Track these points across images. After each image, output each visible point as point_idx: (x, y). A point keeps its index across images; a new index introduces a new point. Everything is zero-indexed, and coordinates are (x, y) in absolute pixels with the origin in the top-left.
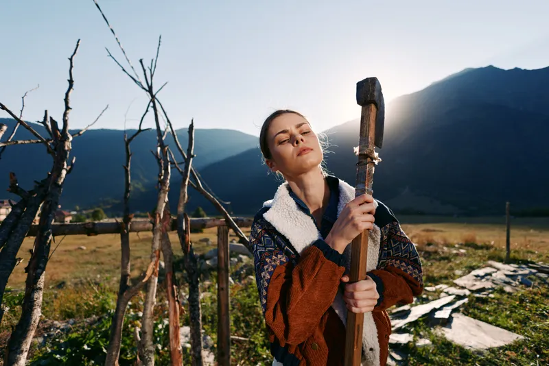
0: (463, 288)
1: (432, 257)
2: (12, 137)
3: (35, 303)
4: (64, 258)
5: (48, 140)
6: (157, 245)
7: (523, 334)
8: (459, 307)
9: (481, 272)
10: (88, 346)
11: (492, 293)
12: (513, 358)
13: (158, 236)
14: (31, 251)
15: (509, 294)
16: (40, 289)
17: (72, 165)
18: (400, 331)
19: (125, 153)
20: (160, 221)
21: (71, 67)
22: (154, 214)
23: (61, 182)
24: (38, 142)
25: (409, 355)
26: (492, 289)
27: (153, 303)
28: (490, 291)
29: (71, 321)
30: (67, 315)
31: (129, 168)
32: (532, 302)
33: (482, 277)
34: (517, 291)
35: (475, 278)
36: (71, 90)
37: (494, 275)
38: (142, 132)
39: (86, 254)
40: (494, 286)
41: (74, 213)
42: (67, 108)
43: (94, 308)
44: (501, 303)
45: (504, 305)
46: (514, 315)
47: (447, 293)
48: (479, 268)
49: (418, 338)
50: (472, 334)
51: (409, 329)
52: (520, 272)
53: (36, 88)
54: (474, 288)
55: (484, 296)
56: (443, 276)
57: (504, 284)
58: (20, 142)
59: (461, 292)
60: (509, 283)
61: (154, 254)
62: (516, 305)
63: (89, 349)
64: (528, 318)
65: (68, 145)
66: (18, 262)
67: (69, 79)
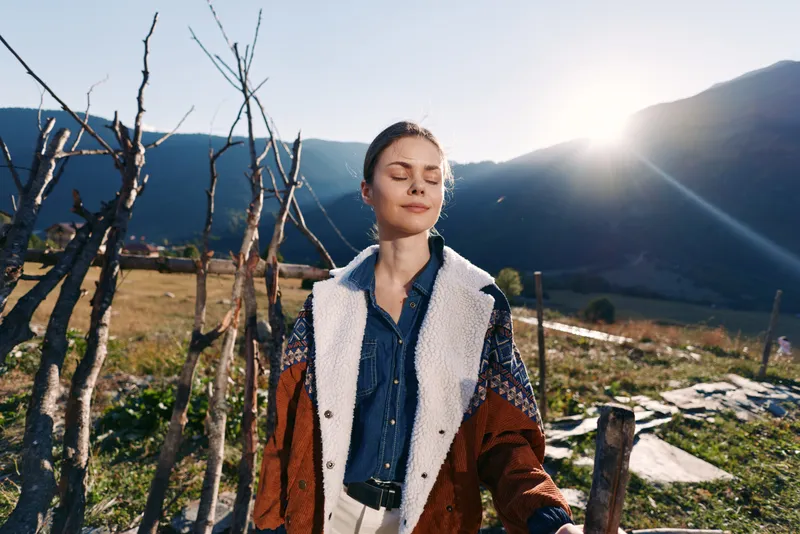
0: (671, 404)
1: (643, 359)
2: (76, 145)
3: (100, 339)
4: (148, 305)
5: (117, 151)
6: (238, 292)
7: (735, 473)
8: (654, 427)
9: (708, 387)
10: (165, 405)
11: (713, 416)
12: (705, 498)
13: (240, 282)
14: (96, 283)
15: (741, 421)
16: (105, 325)
17: (143, 185)
18: (557, 444)
19: (209, 173)
20: (245, 263)
21: (146, 52)
22: (237, 254)
23: (130, 204)
24: (105, 153)
25: (559, 473)
26: (718, 411)
27: (229, 358)
28: (713, 414)
29: (149, 377)
30: (146, 371)
31: (213, 194)
32: (773, 436)
33: (709, 394)
34: (756, 419)
35: (696, 393)
36: (146, 85)
37: (728, 393)
38: (231, 147)
39: (175, 304)
40: (721, 408)
41: (161, 248)
42: (141, 110)
43: (177, 367)
44: (721, 432)
45: (724, 433)
46: (733, 448)
47: (644, 407)
48: (709, 381)
49: (579, 455)
50: (658, 463)
51: (570, 443)
52: (774, 396)
53: (104, 81)
54: (688, 407)
55: (699, 419)
56: (648, 385)
57: (739, 408)
58: (84, 152)
59: (664, 409)
60: (747, 408)
61: (235, 303)
62: (742, 436)
63: (165, 408)
64: (753, 456)
65: (140, 160)
66: (82, 294)
67: (143, 69)
